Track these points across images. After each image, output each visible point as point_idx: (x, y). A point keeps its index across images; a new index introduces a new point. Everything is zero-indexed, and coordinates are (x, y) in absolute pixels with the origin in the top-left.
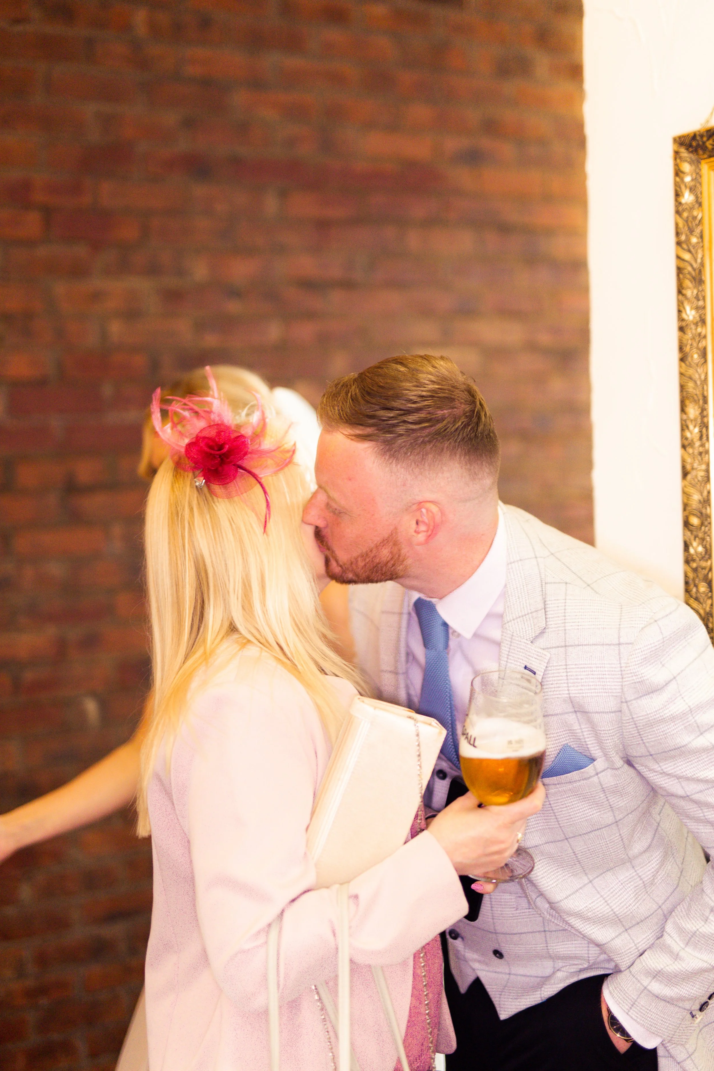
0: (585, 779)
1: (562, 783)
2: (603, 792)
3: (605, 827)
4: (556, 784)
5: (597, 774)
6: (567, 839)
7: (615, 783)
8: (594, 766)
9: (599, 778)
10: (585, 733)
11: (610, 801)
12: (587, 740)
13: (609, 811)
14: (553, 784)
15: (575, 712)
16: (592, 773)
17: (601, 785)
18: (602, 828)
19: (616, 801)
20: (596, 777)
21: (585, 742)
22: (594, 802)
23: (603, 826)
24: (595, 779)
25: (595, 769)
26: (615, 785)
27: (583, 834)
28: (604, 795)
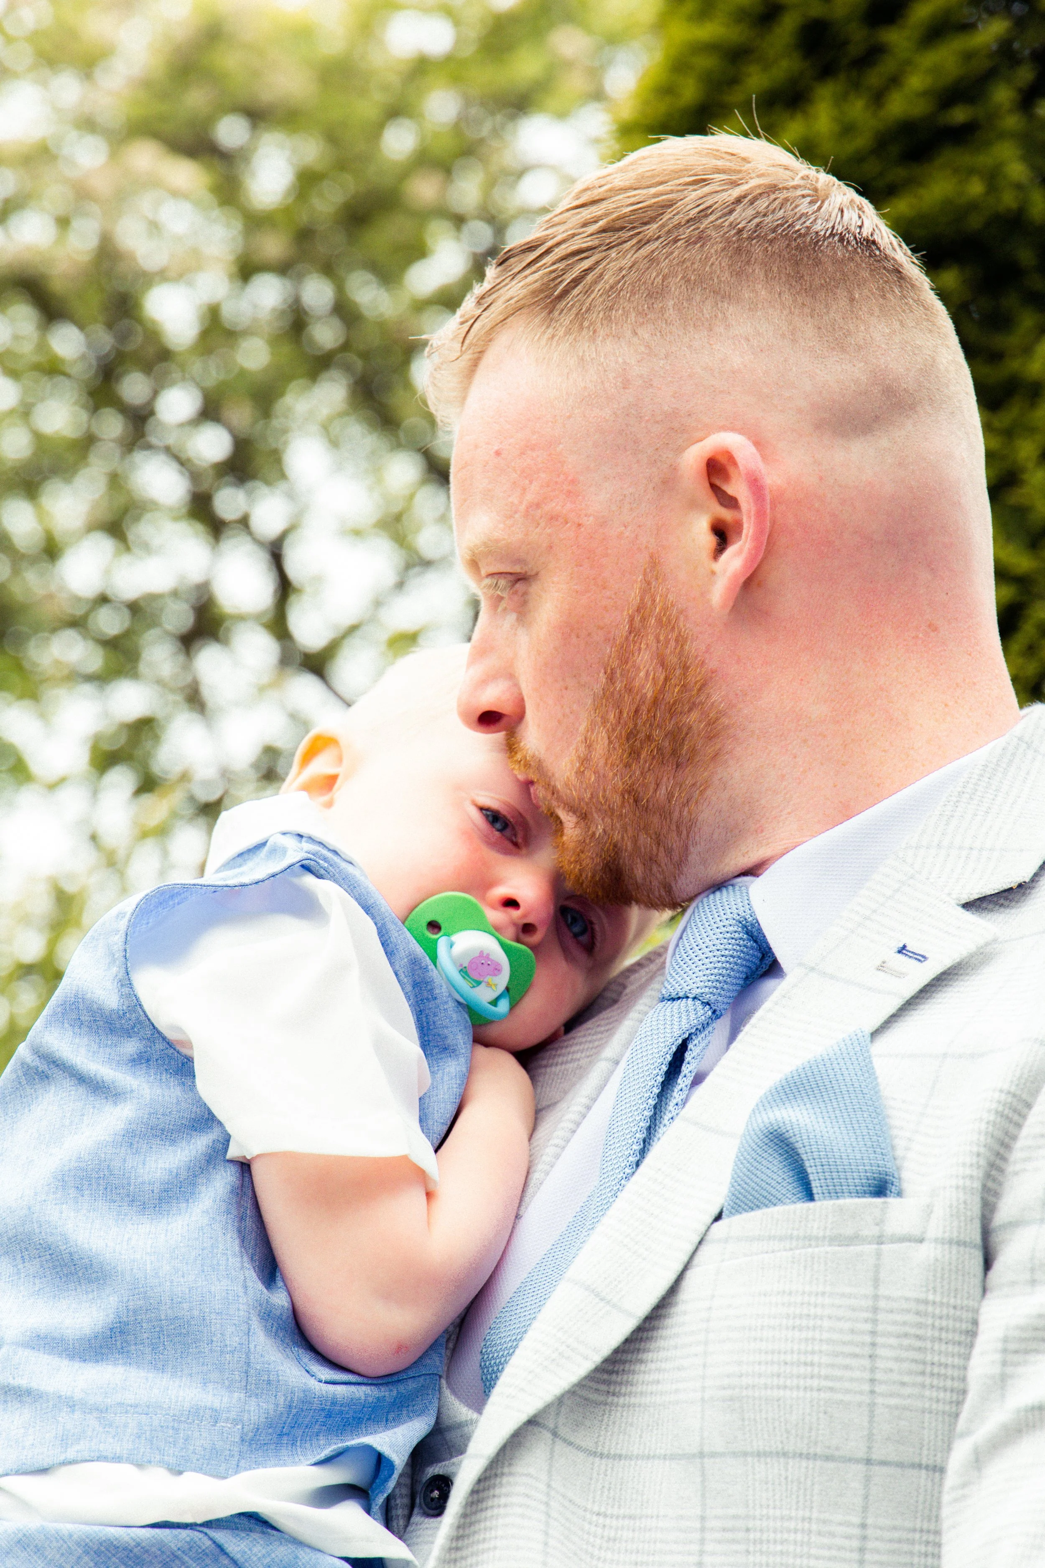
0: (837, 1239)
2: (869, 1315)
3: (828, 1458)
4: (752, 1240)
5: (880, 1240)
7: (922, 1296)
8: (884, 1208)
11: (880, 1364)
13: (860, 1405)
16: (870, 1229)
17: (876, 1282)
18: (815, 1457)
19: (895, 1377)
20: (875, 1246)
22: (831, 1342)
23: (819, 1450)
24: (868, 1250)
25: (880, 1223)
26: (918, 1301)
28: (868, 1327)
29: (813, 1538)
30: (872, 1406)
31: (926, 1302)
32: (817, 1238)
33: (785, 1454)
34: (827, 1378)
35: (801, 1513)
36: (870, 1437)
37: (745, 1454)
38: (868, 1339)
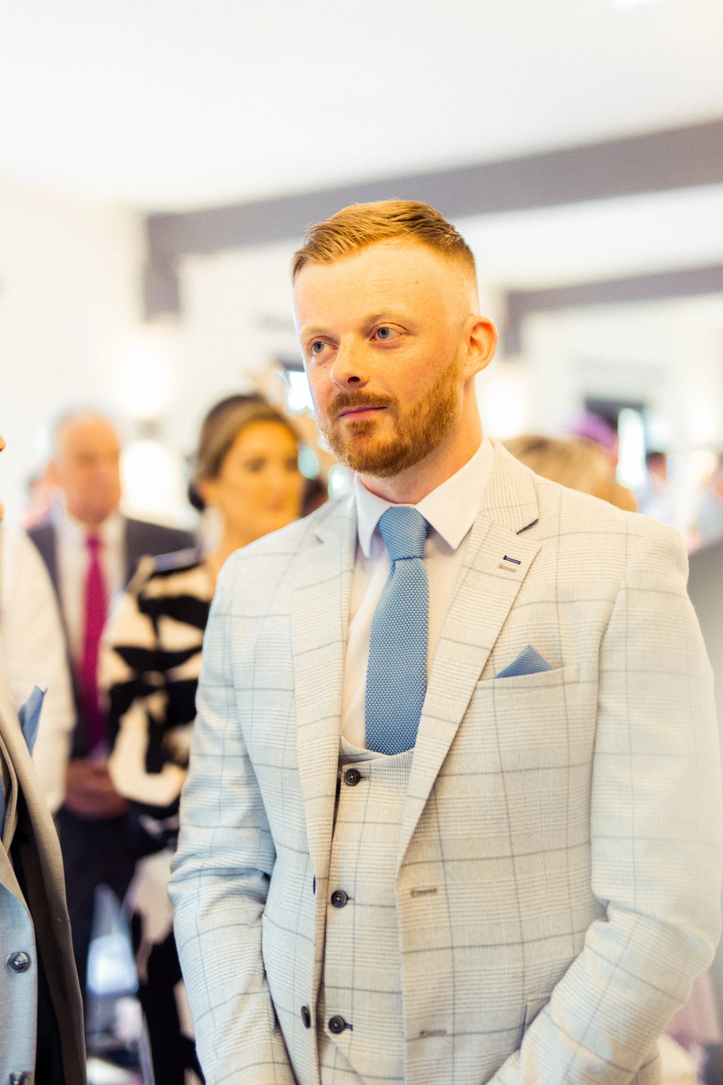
0: (548, 686)
1: (519, 688)
2: (564, 713)
3: (554, 768)
4: (509, 688)
5: (564, 684)
6: (502, 772)
8: (563, 672)
9: (564, 690)
10: (562, 631)
11: (570, 730)
12: (562, 639)
13: (565, 746)
14: (506, 688)
15: (557, 602)
16: (560, 682)
17: (565, 700)
19: (576, 734)
20: (562, 687)
21: (560, 641)
22: (551, 725)
23: (551, 766)
24: (560, 689)
25: (563, 678)
26: (581, 705)
27: (524, 770)
28: (564, 717)
29: (551, 798)
30: (569, 746)
31: (584, 705)
32: (540, 687)
33: (538, 769)
34: (551, 738)
35: (545, 789)
36: (569, 759)
37: (521, 771)
38: (565, 722)
